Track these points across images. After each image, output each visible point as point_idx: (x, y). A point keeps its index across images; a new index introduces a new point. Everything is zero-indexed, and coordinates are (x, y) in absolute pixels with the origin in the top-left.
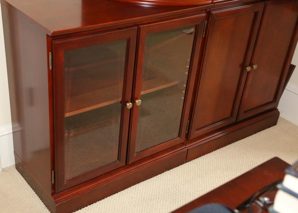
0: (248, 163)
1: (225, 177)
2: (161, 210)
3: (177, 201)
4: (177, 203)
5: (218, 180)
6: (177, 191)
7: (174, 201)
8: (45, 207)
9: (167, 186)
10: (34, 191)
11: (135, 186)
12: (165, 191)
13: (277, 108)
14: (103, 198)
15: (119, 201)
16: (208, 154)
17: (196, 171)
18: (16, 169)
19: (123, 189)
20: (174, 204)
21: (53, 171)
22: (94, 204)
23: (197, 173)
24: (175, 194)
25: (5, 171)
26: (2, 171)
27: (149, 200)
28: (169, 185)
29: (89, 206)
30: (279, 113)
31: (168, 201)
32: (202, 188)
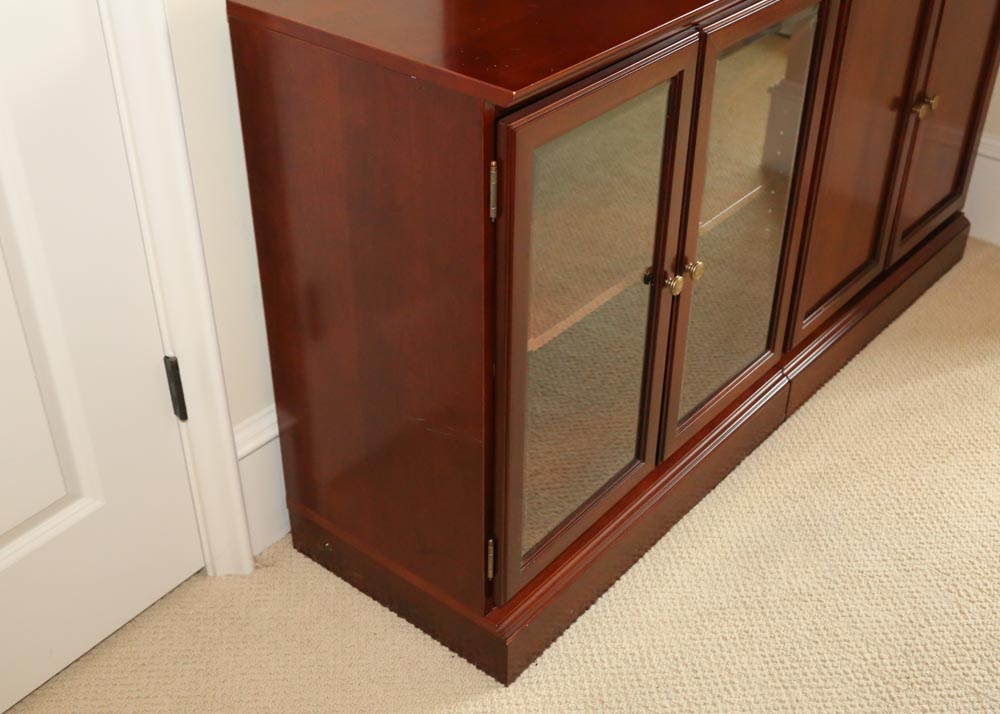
0: (950, 385)
1: (913, 440)
2: (793, 581)
3: (822, 543)
4: (823, 548)
5: (899, 454)
6: (807, 512)
7: (814, 543)
8: (453, 654)
9: (771, 502)
10: (391, 610)
11: (680, 523)
12: (774, 519)
13: (963, 211)
14: (611, 584)
15: (660, 581)
16: (831, 382)
17: (827, 438)
18: (295, 551)
19: (653, 544)
20: (818, 552)
21: (491, 541)
22: (593, 607)
23: (832, 443)
24: (804, 522)
25: (267, 566)
26: (256, 568)
27: (742, 558)
28: (776, 498)
29: (580, 619)
30: (967, 224)
31: (798, 548)
32: (869, 486)
